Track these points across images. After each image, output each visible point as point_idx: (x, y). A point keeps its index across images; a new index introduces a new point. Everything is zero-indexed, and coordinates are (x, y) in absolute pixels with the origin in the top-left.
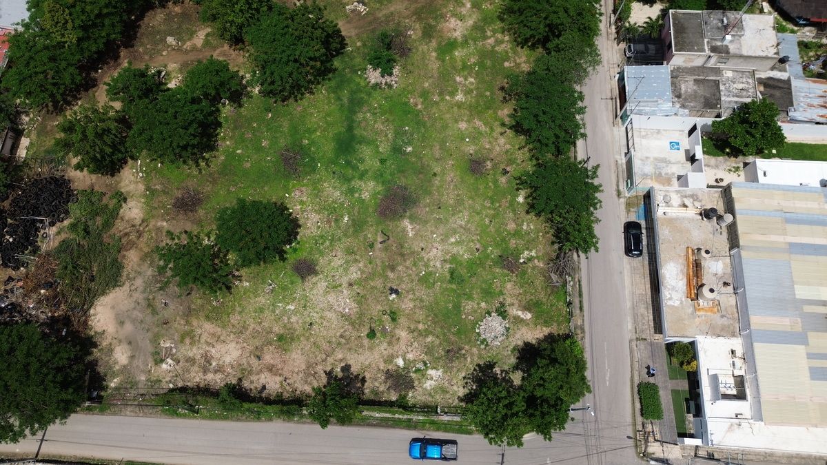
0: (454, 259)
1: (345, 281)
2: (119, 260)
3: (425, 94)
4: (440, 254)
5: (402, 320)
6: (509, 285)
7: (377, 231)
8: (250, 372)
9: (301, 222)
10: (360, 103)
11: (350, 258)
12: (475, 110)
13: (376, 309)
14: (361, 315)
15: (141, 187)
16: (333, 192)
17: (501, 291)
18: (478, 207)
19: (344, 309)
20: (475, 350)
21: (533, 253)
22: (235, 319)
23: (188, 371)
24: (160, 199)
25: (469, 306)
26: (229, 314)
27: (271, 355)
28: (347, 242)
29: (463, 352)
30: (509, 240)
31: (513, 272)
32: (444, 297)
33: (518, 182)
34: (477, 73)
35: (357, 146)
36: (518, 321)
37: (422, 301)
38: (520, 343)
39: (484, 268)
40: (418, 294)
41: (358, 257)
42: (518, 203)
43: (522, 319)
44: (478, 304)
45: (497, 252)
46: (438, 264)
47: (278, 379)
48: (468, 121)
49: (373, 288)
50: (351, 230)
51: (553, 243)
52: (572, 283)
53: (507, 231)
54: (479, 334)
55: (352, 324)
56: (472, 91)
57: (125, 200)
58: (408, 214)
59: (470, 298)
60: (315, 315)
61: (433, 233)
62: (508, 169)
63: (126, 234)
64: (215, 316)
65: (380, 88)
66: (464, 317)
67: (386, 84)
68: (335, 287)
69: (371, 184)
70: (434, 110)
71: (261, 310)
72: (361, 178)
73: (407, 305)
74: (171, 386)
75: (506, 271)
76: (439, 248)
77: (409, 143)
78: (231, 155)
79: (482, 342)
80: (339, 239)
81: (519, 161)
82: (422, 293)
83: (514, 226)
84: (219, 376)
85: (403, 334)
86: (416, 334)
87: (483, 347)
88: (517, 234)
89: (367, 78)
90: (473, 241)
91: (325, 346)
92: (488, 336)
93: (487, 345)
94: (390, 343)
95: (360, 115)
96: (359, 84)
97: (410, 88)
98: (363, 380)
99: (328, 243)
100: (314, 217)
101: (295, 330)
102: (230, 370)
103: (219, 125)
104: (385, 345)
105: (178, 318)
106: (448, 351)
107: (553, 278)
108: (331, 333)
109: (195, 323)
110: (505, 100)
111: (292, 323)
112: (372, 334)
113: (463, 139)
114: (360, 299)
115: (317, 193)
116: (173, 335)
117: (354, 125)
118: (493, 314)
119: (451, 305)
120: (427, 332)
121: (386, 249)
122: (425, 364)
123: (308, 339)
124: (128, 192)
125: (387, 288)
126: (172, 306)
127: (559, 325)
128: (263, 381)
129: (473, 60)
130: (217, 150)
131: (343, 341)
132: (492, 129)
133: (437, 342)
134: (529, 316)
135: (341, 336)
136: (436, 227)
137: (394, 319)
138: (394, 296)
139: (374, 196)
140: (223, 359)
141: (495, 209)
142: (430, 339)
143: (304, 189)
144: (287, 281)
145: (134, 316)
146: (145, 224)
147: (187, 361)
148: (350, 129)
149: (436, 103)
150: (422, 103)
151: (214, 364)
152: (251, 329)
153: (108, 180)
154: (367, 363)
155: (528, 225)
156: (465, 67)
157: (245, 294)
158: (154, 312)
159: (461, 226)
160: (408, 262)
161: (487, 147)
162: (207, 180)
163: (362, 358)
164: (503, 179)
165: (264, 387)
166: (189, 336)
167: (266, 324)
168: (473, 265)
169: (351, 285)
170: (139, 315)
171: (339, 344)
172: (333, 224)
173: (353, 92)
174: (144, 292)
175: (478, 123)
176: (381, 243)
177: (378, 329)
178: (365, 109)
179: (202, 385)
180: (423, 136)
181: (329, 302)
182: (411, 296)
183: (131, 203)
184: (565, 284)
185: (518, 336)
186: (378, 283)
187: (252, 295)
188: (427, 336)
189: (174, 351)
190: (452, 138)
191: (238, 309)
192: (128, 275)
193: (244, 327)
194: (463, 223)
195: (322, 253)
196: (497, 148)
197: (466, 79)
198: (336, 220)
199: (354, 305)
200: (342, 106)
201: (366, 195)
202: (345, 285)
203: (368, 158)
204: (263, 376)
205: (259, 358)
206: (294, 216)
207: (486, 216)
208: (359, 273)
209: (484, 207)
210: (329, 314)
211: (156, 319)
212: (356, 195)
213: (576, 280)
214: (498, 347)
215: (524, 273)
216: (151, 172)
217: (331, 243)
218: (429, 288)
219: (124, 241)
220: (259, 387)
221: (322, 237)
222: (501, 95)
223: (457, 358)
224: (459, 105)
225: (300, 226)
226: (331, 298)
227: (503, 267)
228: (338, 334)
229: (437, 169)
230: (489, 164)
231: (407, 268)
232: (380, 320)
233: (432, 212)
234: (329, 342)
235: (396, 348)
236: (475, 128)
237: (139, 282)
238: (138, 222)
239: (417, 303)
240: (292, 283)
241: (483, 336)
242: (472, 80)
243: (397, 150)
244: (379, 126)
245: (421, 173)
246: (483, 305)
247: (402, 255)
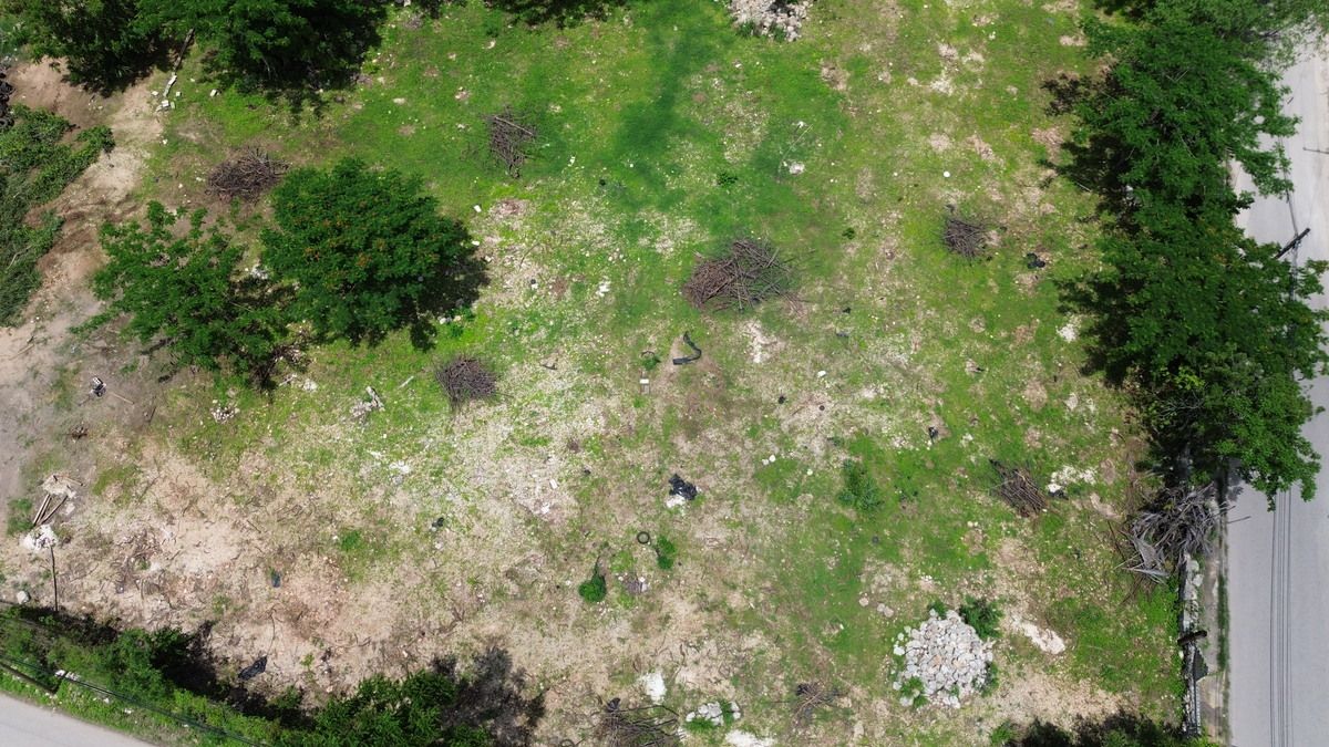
0: (863, 442)
1: (560, 432)
2: (38, 268)
3: (858, 65)
4: (826, 420)
5: (688, 570)
6: (1009, 547)
7: (674, 333)
8: (240, 614)
9: (490, 274)
10: (704, 55)
11: (588, 380)
12: (971, 117)
13: (621, 523)
14: (580, 530)
15: (157, 129)
16: (589, 222)
17: (982, 555)
18: (950, 328)
19: (539, 503)
20: (880, 705)
21: (1088, 476)
22: (252, 464)
23: (82, 571)
24: (188, 160)
25: (884, 576)
26: (241, 449)
27: (309, 580)
28: (590, 341)
29: (846, 702)
30: (1026, 426)
31: (1025, 514)
32: (818, 535)
33: (1066, 293)
34: (992, 47)
35: (672, 140)
36: (1021, 650)
37: (752, 530)
38: (1022, 718)
39: (944, 485)
40: (745, 511)
41: (609, 384)
42: (1061, 342)
43: (1036, 651)
44: (912, 576)
45: (986, 451)
46: (817, 447)
47: (306, 648)
48: (954, 136)
49: (627, 467)
50: (610, 316)
51: (1141, 467)
52: (1198, 580)
53: (1020, 401)
54: (901, 662)
55: (549, 548)
56: (974, 78)
57: (109, 146)
58: (761, 309)
59: (891, 553)
60: (459, 500)
61: (817, 366)
62: (1043, 257)
63: (80, 216)
64: (207, 446)
65: (757, 35)
66: (864, 602)
67: (773, 28)
68: (532, 442)
69: (686, 224)
70: (876, 99)
71: (325, 458)
72: (664, 207)
73: (710, 531)
74: (21, 597)
75: (1004, 506)
76: (829, 406)
77: (800, 156)
78: (378, 105)
79: (906, 691)
80: (574, 332)
81: (1074, 246)
82: (759, 509)
83: (1041, 394)
84: (155, 603)
85: (681, 609)
86: (718, 618)
87: (906, 702)
88: (1047, 415)
89: (731, 11)
90: (922, 408)
91: (461, 590)
92: (930, 674)
93: (920, 700)
94: (639, 626)
95: (697, 80)
96: (709, 19)
97: (827, 46)
98: (536, 710)
99: (543, 333)
100: (528, 269)
101: (394, 529)
102: (187, 594)
103: (376, 41)
104: (624, 627)
105: (114, 431)
106: (801, 690)
107: (1142, 551)
108: (486, 558)
109: (149, 451)
110: (1053, 110)
111: (392, 509)
112: (595, 589)
113: (936, 171)
114: (588, 489)
115: (550, 218)
116: (86, 468)
117: (677, 95)
118: (952, 614)
119: (832, 560)
120: (749, 621)
121: (687, 380)
122: (727, 711)
123: (419, 560)
124: (123, 134)
125: (667, 476)
126: (112, 398)
127: (1147, 693)
128: (263, 646)
129: (984, 20)
130: (352, 90)
131: (513, 587)
132: (1012, 162)
133: (775, 655)
134: (1057, 644)
135: (511, 574)
136: (828, 354)
137: (664, 563)
138: (679, 500)
139: (685, 252)
140: (184, 559)
141: (994, 343)
142: (754, 641)
143: (522, 204)
144: (411, 402)
145: (12, 402)
146: (131, 204)
147: (89, 543)
148: (666, 101)
149: (883, 86)
150: (849, 82)
151: (155, 567)
152: (282, 499)
153: (95, 102)
154: (561, 665)
155: (1081, 401)
156: (964, 29)
157: (299, 407)
158: (64, 403)
159: (897, 366)
160: (736, 423)
161: (995, 198)
162: (308, 144)
163: (550, 648)
164: (1027, 278)
165: (260, 664)
166: (123, 482)
167: (324, 497)
168: (916, 473)
169: (573, 446)
170: (27, 401)
171: (500, 593)
172: (568, 293)
173: (691, 33)
174: (60, 351)
175: (979, 145)
176: (675, 362)
177: (614, 579)
178: (711, 68)
179: (100, 618)
180: (839, 146)
181: (504, 476)
182: (725, 512)
183: (120, 156)
184: (1179, 577)
185: (1019, 693)
186: (645, 457)
187: (314, 416)
188: (748, 630)
189: (70, 508)
190: (908, 164)
191: (269, 441)
192: (42, 304)
193: (266, 490)
194: (903, 359)
195: (520, 354)
196: (1020, 206)
197: (963, 53)
198: (579, 288)
199: (568, 499)
200: (660, 54)
201: (666, 246)
202: (558, 442)
203: (693, 167)
204: (269, 632)
205: (276, 579)
206: (478, 255)
207: (969, 355)
208: (602, 421)
209: (966, 332)
210: (495, 509)
211: (60, 420)
212: (644, 241)
213: (1213, 574)
214: (952, 715)
215: (1058, 521)
216: (190, 102)
217: (550, 336)
218: (780, 501)
219: (67, 230)
220: (249, 659)
221: (533, 316)
222: (1048, 98)
223: (825, 717)
224: (939, 101)
225: (486, 282)
226: (514, 467)
227: (1001, 494)
228: (504, 567)
229: (860, 223)
230: (994, 238)
231: (731, 437)
232: (629, 558)
233: (826, 316)
234: (475, 582)
235: (652, 643)
236: (969, 153)
237: (59, 327)
238: (116, 197)
239: (740, 533)
240: (424, 408)
241: (912, 672)
242: (978, 57)
243: (767, 164)
244: (736, 107)
245: (814, 224)
246: (926, 582)
247: (726, 404)
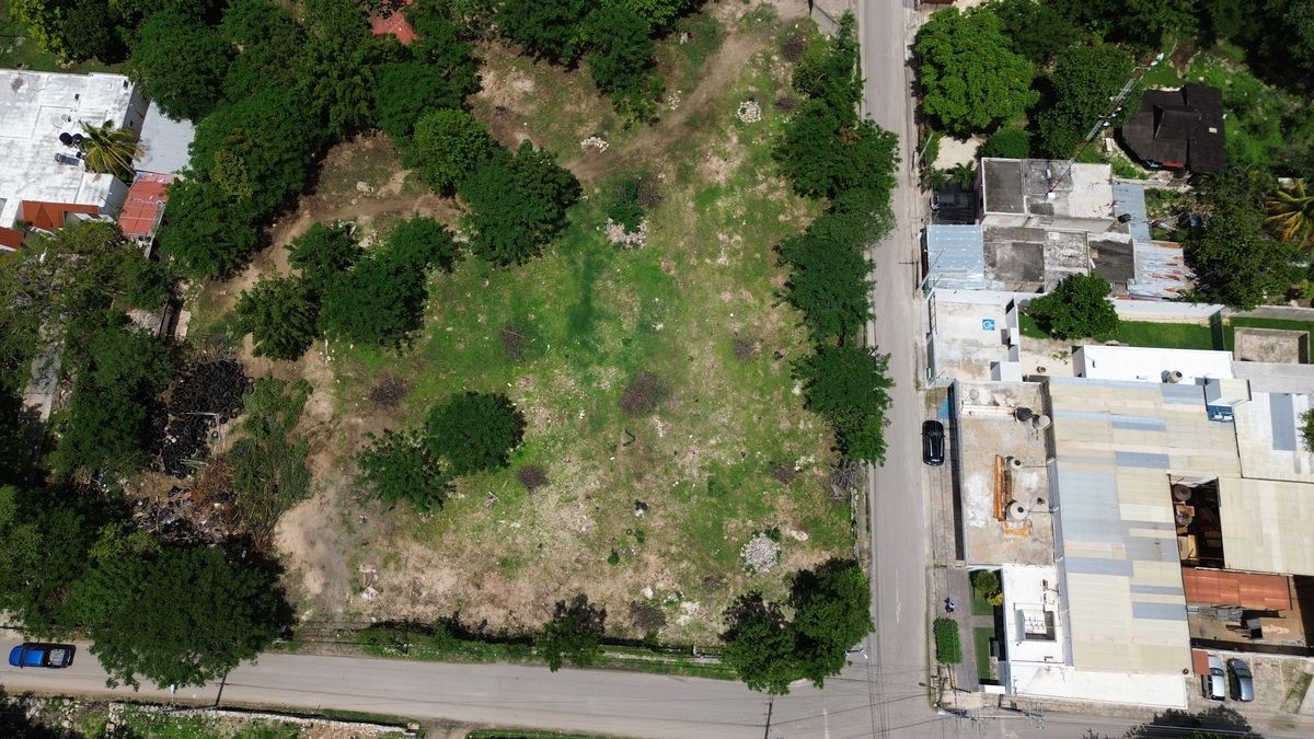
0: (714, 466)
1: (581, 492)
2: (306, 467)
3: (679, 257)
4: (697, 459)
5: (651, 542)
6: (782, 499)
7: (620, 430)
8: (468, 604)
9: (526, 419)
10: (600, 267)
11: (588, 464)
12: (742, 277)
13: (618, 528)
14: (601, 535)
15: (330, 374)
16: (566, 380)
17: (771, 506)
18: (744, 400)
19: (581, 527)
20: (739, 578)
21: (811, 459)
22: (449, 539)
23: (395, 603)
24: (354, 389)
25: (732, 524)
26: (441, 533)
27: (492, 584)
28: (583, 444)
29: (725, 580)
30: (782, 442)
31: (786, 483)
32: (702, 513)
33: (794, 367)
34: (745, 230)
35: (596, 323)
36: (792, 542)
37: (675, 517)
38: (794, 570)
39: (752, 479)
40: (670, 509)
41: (597, 463)
42: (794, 396)
43: (797, 541)
44: (744, 522)
45: (767, 458)
46: (695, 472)
47: (502, 612)
48: (733, 291)
49: (618, 501)
50: (588, 428)
51: (833, 449)
52: (857, 497)
53: (779, 430)
54: (744, 559)
55: (590, 546)
56: (738, 252)
57: (311, 391)
58: (658, 409)
59: (734, 514)
60: (545, 534)
61: (689, 433)
62: (782, 352)
63: (314, 434)
64: (425, 535)
65: (624, 248)
66: (726, 538)
67: (631, 243)
68: (570, 500)
69: (613, 370)
70: (691, 276)
71: (480, 528)
72: (600, 364)
73: (657, 523)
74: (374, 620)
75: (777, 481)
76: (697, 452)
77: (660, 319)
78: (440, 334)
79: (748, 570)
80: (574, 441)
81: (795, 343)
82: (675, 507)
83: (788, 424)
84: (430, 609)
85: (652, 558)
86: (667, 558)
87: (748, 574)
88: (791, 434)
89: (607, 236)
90: (737, 443)
91: (558, 572)
92: (755, 561)
93: (754, 572)
94: (636, 570)
95: (599, 283)
96: (597, 243)
97: (661, 248)
98: (603, 614)
99: (560, 445)
100: (543, 413)
101: (522, 553)
102: (443, 601)
103: (424, 295)
104: (631, 571)
105: (380, 538)
106: (707, 579)
107: (835, 490)
108: (565, 557)
109: (400, 543)
110: (780, 264)
111: (518, 545)
112: (614, 559)
113: (726, 314)
114: (600, 516)
115: (546, 381)
116: (374, 558)
117: (591, 295)
118: (762, 534)
119: (710, 523)
120: (681, 557)
121: (631, 453)
122: (679, 595)
123: (537, 564)
124: (314, 381)
125: (633, 501)
126: (372, 523)
127: (841, 548)
128: (483, 615)
129: (739, 213)
130: (423, 329)
131: (579, 566)
132: (762, 302)
133: (694, 568)
134: (804, 537)
135: (577, 561)
136: (692, 426)
137: (641, 541)
138: (641, 511)
139: (616, 386)
140: (435, 587)
141: (765, 403)
142: (684, 565)
143: (530, 376)
144: (510, 493)
145: (327, 535)
146: (336, 421)
147: (392, 590)
148: (587, 300)
149: (694, 267)
150: (676, 268)
151: (424, 594)
152: (468, 551)
153: (289, 365)
154: (608, 593)
155: (805, 424)
156: (729, 221)
157: (460, 508)
158: (351, 530)
159: (723, 425)
160: (658, 469)
161: (756, 324)
162: (412, 366)
163: (602, 588)
164: (775, 366)
165: (485, 622)
166: (393, 560)
167: (486, 546)
168: (738, 474)
169: (588, 497)
170: (333, 534)
171: (575, 570)
172: (566, 421)
173: (590, 254)
174: (338, 505)
175: (746, 294)
176: (625, 445)
177: (622, 553)
178: (605, 275)
179: (410, 620)
180: (678, 310)
181: (562, 519)
182: (661, 512)
183: (318, 394)
184: (849, 498)
185: (791, 561)
186: (622, 495)
187: (468, 510)
188: (681, 561)
189: (376, 577)
190: (713, 313)
191: (452, 527)
192: (317, 484)
193: (459, 549)
194: (725, 420)
195: (552, 458)
196: (769, 326)
197: (731, 237)
198: (570, 417)
199: (593, 522)
200: (576, 271)
201: (606, 385)
202: (581, 497)
203: (609, 337)
204: (483, 609)
205: (478, 586)
206: (517, 410)
207: (755, 412)
208: (598, 483)
209: (751, 400)
210: (562, 534)
211: (353, 539)
212: (595, 385)
213: (863, 493)
214: (767, 575)
215: (800, 483)
216: (341, 355)
217: (563, 446)
218: (683, 501)
219: (311, 442)
220: (479, 622)
221: (553, 437)
222: (774, 257)
223: (718, 588)
224: (722, 270)
225: (525, 424)
226: (565, 514)
227: (775, 476)
228: (573, 558)
229: (694, 352)
230: (758, 346)
231: (657, 477)
232: (624, 542)
233: (687, 406)
234: (563, 568)
235: (643, 576)
236: (741, 300)
237: (331, 494)
238: (327, 418)
239: (670, 520)
240: (517, 495)
241: (749, 562)
242: (739, 238)
243: (645, 327)
244: (622, 297)
245: (673, 356)
246: (750, 523)
247: (651, 460)
